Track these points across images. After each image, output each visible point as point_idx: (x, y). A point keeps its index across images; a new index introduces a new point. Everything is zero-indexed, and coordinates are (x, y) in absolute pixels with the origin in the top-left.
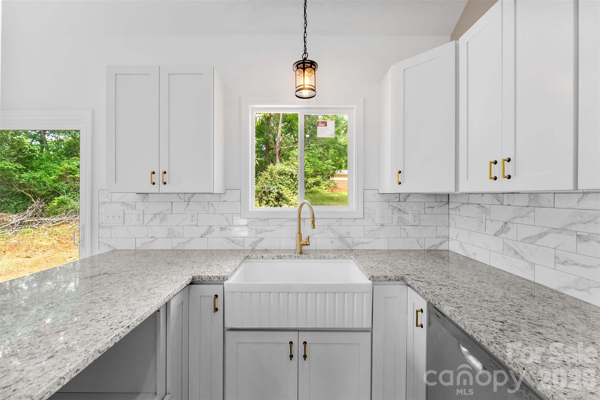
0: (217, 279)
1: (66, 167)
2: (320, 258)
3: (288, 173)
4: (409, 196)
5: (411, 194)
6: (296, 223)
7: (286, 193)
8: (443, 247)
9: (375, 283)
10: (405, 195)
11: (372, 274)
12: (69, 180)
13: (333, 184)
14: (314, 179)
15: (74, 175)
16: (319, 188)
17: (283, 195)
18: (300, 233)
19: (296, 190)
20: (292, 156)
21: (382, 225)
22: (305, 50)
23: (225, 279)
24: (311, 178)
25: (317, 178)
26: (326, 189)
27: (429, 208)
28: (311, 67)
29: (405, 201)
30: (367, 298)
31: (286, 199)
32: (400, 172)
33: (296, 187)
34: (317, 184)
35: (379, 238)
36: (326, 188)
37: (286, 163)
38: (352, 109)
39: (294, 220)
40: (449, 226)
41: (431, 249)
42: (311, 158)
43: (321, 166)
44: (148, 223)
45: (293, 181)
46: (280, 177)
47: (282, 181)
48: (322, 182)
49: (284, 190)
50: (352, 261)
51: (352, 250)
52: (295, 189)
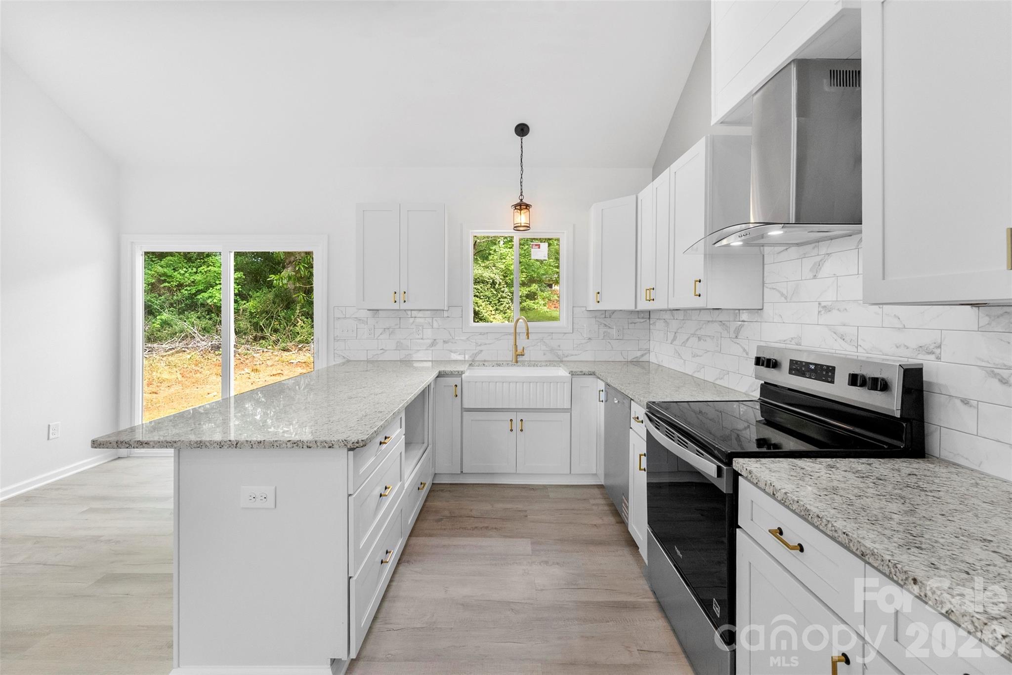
0: (457, 373)
1: (158, 271)
2: (534, 366)
3: (488, 280)
4: (614, 313)
5: (615, 311)
6: (513, 337)
7: (485, 311)
8: (645, 358)
9: (573, 376)
10: (610, 312)
11: (571, 370)
12: (162, 291)
13: (556, 297)
14: (527, 289)
15: (169, 283)
16: (534, 303)
17: (480, 313)
18: (516, 345)
19: (499, 306)
20: (493, 254)
21: (590, 339)
22: (522, 192)
23: (462, 373)
24: (523, 288)
25: (532, 288)
26: (544, 305)
27: (631, 323)
28: (526, 208)
29: (610, 317)
30: (567, 386)
31: (484, 319)
32: (599, 293)
33: (499, 301)
34: (532, 296)
35: (587, 350)
36: (544, 302)
37: (484, 265)
38: (564, 233)
39: (510, 334)
40: (650, 340)
41: (633, 360)
42: (522, 257)
43: (538, 269)
44: (379, 336)
45: (495, 293)
46: (476, 287)
47: (479, 293)
48: (539, 293)
49: (481, 306)
50: (561, 368)
51: (562, 361)
52: (498, 304)
